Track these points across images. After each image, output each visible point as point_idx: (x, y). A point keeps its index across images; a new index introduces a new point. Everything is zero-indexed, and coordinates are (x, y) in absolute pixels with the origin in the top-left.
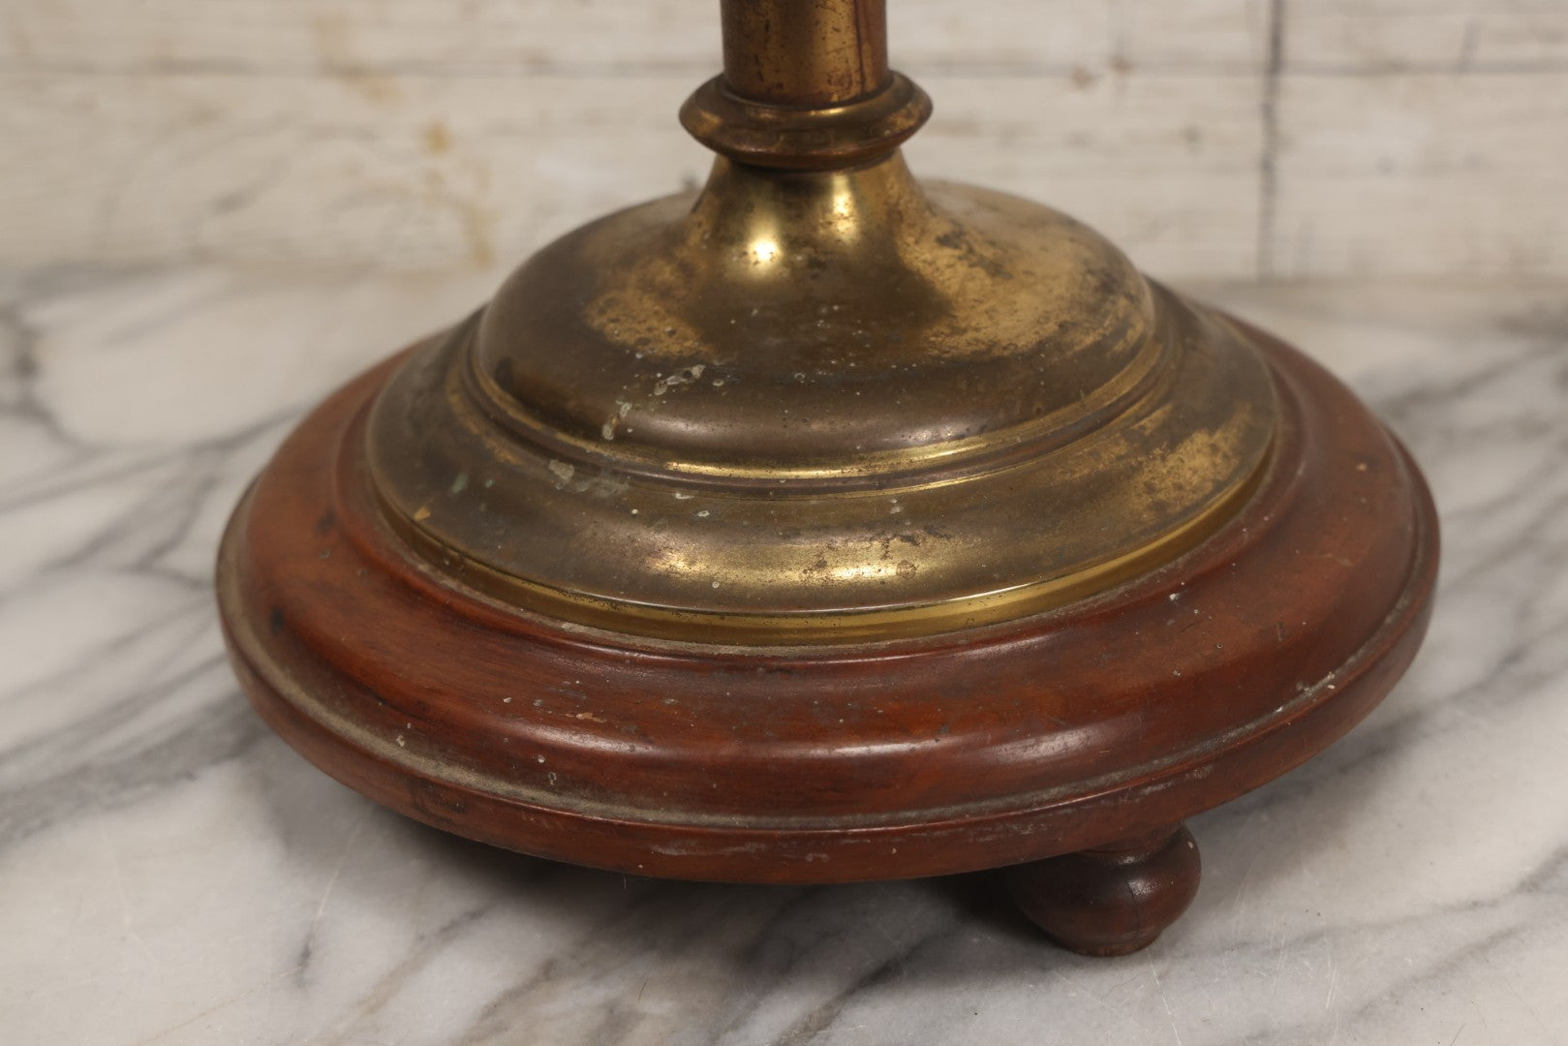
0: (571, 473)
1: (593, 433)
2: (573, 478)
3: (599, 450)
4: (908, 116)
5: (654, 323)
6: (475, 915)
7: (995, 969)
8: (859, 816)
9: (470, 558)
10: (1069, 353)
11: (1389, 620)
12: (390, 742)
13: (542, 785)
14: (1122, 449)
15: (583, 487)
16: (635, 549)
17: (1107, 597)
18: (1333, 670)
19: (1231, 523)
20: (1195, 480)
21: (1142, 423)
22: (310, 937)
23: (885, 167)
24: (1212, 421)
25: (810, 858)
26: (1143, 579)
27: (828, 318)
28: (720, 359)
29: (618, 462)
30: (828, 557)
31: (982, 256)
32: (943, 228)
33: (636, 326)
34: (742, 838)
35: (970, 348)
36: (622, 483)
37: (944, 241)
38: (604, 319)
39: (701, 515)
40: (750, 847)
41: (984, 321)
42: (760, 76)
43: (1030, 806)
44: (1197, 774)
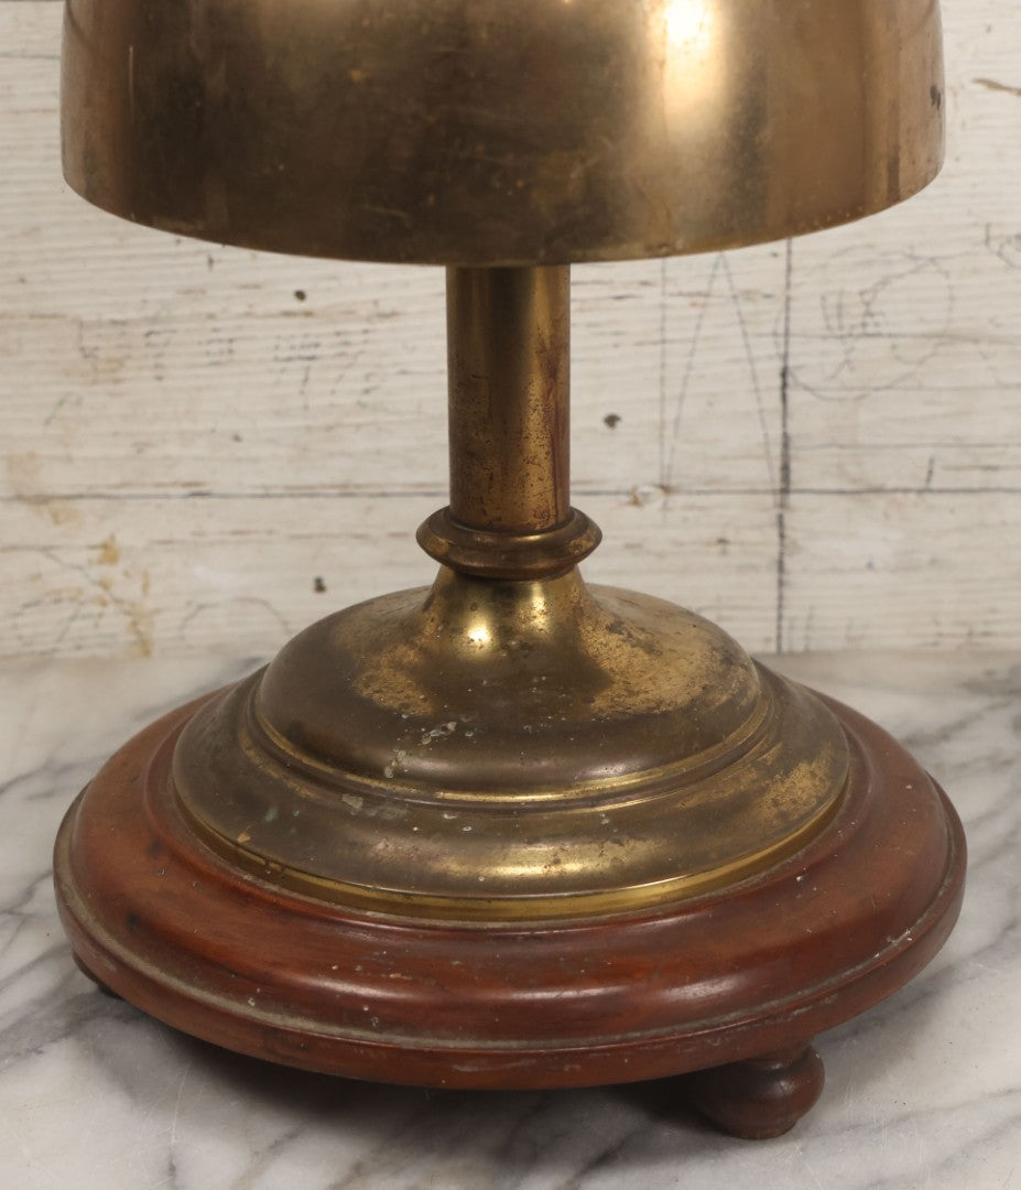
0: (361, 804)
1: (376, 773)
2: (362, 807)
3: (382, 785)
4: (589, 539)
5: (410, 693)
6: (292, 1136)
7: (683, 1152)
8: (600, 1038)
9: (290, 868)
10: (713, 707)
11: (941, 893)
12: (241, 1004)
13: (367, 1026)
14: (754, 775)
15: (373, 813)
16: (419, 856)
17: (754, 879)
18: (909, 928)
19: (829, 828)
20: (805, 797)
21: (764, 756)
22: (171, 1157)
23: (569, 576)
24: (810, 756)
25: (567, 1069)
26: (777, 867)
27: (539, 685)
28: (467, 717)
29: (397, 794)
30: (561, 856)
31: (639, 639)
32: (609, 621)
33: (398, 696)
34: (519, 1057)
35: (645, 705)
36: (401, 809)
37: (612, 629)
38: (369, 691)
39: (465, 829)
40: (524, 1063)
41: (650, 686)
42: (485, 512)
43: (718, 1026)
44: (827, 1001)
